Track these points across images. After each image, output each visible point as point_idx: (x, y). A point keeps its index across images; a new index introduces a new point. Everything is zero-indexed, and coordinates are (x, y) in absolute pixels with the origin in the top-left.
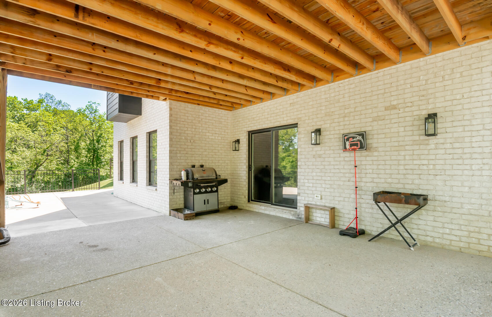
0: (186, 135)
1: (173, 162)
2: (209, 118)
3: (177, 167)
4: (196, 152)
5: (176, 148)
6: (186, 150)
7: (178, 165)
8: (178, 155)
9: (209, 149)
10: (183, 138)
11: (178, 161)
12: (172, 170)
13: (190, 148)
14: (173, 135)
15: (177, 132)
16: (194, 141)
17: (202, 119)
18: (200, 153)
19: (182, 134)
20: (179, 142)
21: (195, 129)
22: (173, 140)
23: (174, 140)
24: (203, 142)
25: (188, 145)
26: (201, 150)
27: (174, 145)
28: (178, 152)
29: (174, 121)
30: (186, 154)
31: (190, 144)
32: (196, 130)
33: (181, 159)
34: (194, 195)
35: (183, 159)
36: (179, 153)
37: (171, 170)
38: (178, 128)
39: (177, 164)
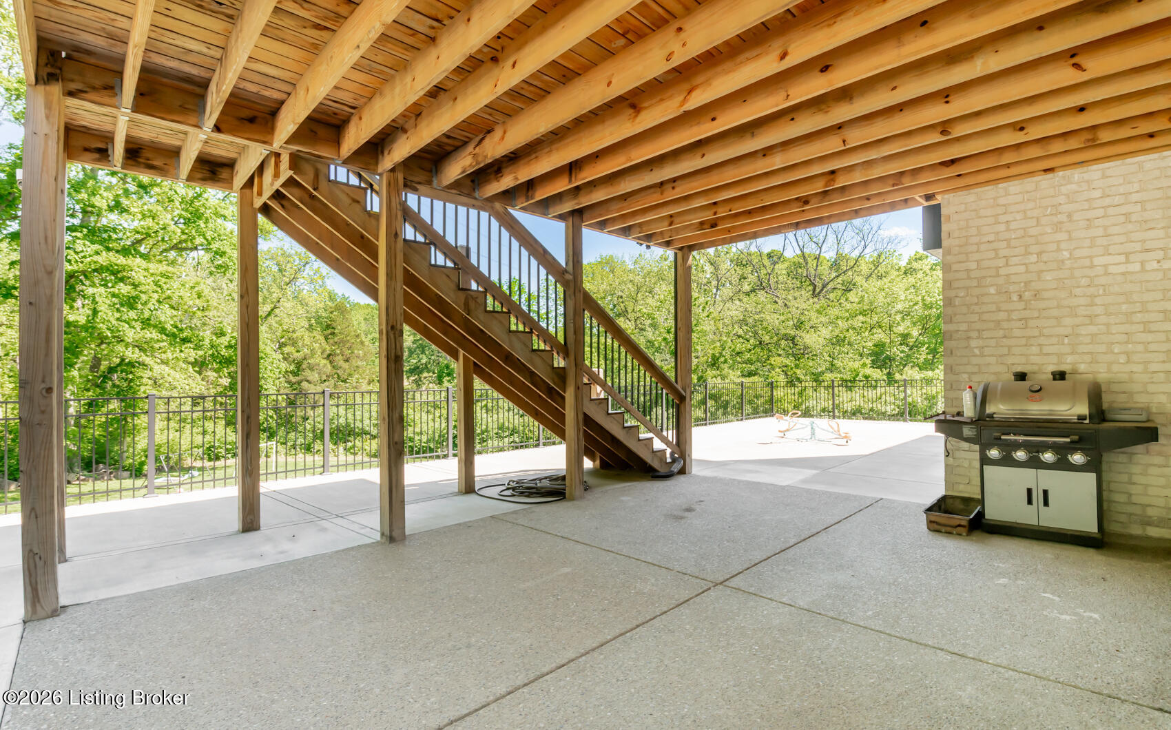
0: (1001, 281)
1: (957, 365)
2: (1107, 201)
3: (969, 378)
4: (1045, 328)
5: (964, 324)
6: (1005, 325)
7: (973, 373)
8: (973, 343)
9: (1109, 314)
10: (992, 290)
11: (975, 360)
12: (954, 387)
13: (1020, 320)
14: (955, 289)
15: (969, 278)
16: (1036, 295)
17: (1070, 216)
18: (1068, 331)
19: (989, 279)
20: (976, 304)
21: (1039, 254)
22: (957, 304)
23: (957, 301)
24: (1078, 291)
25: (1009, 311)
26: (1068, 321)
27: (957, 317)
28: (974, 334)
29: (957, 248)
30: (1005, 337)
31: (1021, 305)
32: (1045, 257)
33: (983, 355)
34: (984, 466)
35: (989, 356)
36: (978, 338)
37: (948, 387)
38: (973, 266)
39: (969, 369)
